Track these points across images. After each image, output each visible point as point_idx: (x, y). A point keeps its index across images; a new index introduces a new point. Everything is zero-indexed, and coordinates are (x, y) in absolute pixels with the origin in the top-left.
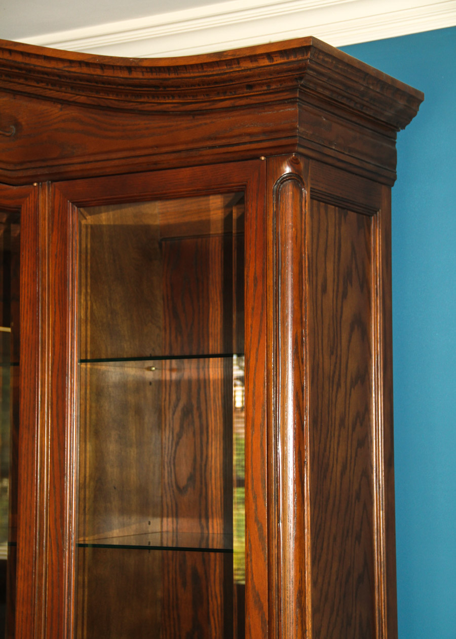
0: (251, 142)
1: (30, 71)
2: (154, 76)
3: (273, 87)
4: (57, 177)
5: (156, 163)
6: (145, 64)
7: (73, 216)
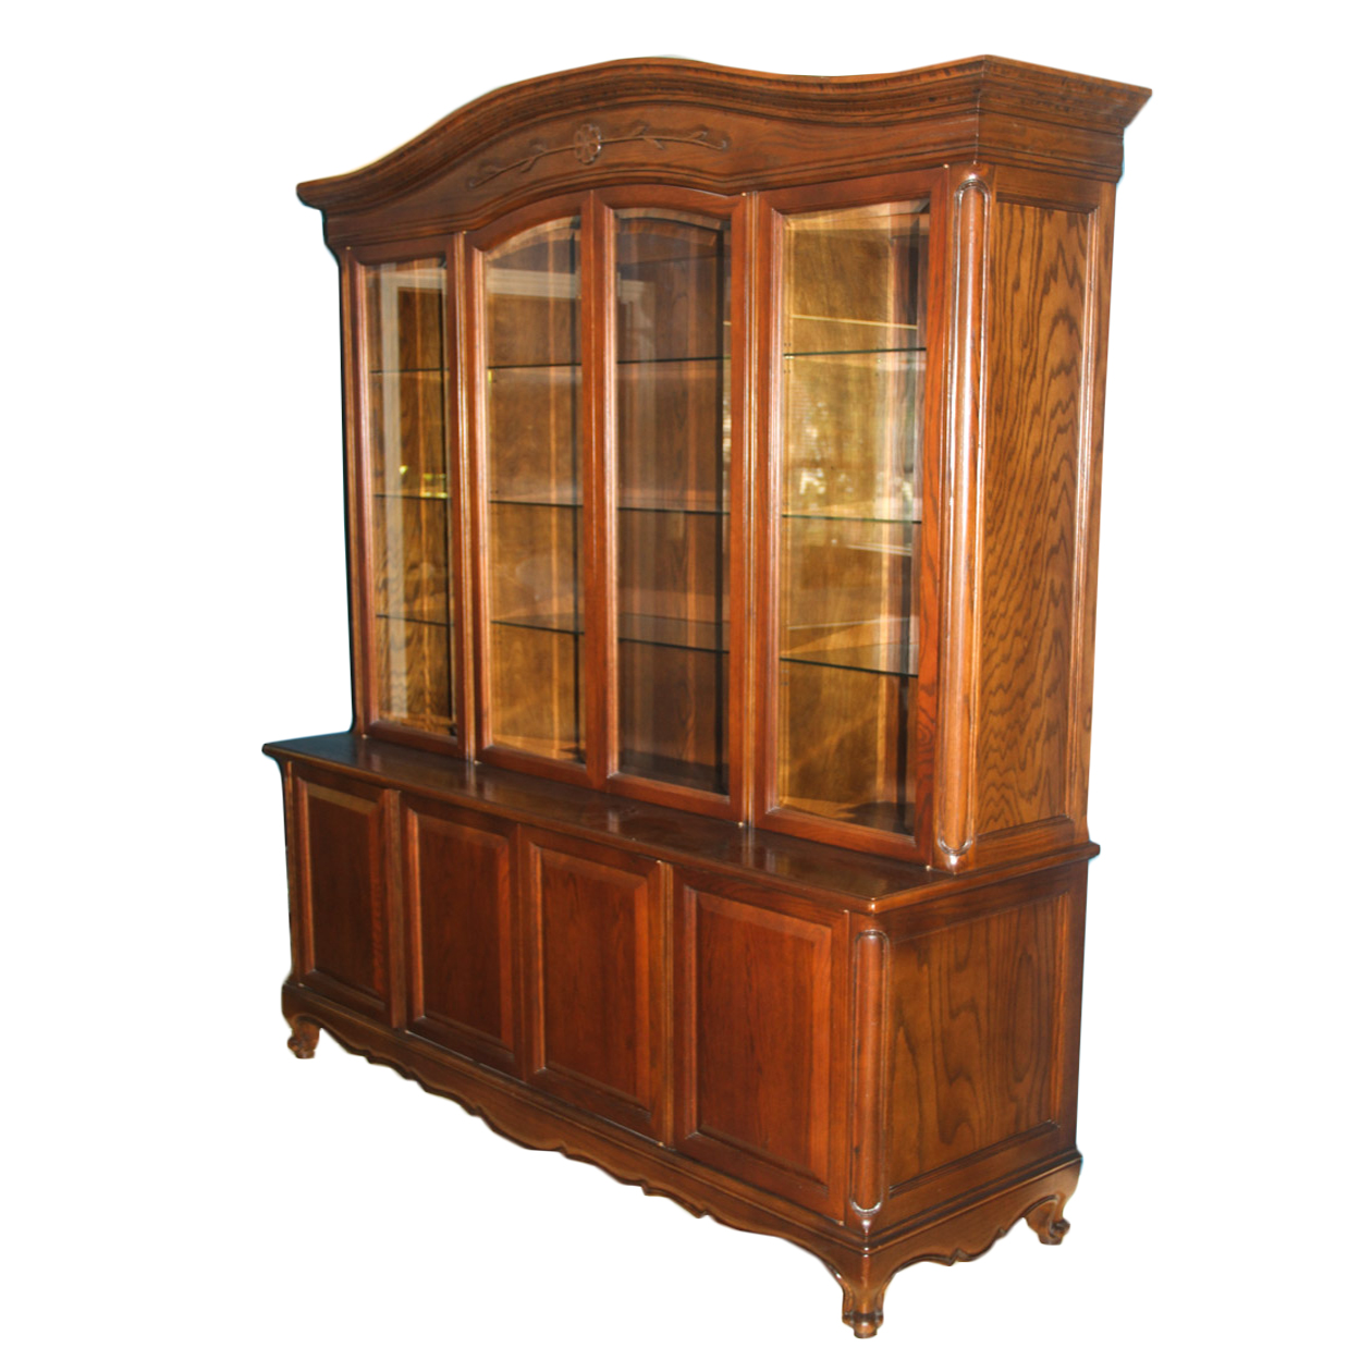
0: (934, 151)
1: (735, 90)
2: (844, 91)
3: (954, 98)
4: (763, 187)
5: (848, 173)
6: (834, 81)
7: (778, 221)
